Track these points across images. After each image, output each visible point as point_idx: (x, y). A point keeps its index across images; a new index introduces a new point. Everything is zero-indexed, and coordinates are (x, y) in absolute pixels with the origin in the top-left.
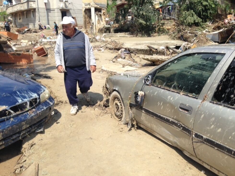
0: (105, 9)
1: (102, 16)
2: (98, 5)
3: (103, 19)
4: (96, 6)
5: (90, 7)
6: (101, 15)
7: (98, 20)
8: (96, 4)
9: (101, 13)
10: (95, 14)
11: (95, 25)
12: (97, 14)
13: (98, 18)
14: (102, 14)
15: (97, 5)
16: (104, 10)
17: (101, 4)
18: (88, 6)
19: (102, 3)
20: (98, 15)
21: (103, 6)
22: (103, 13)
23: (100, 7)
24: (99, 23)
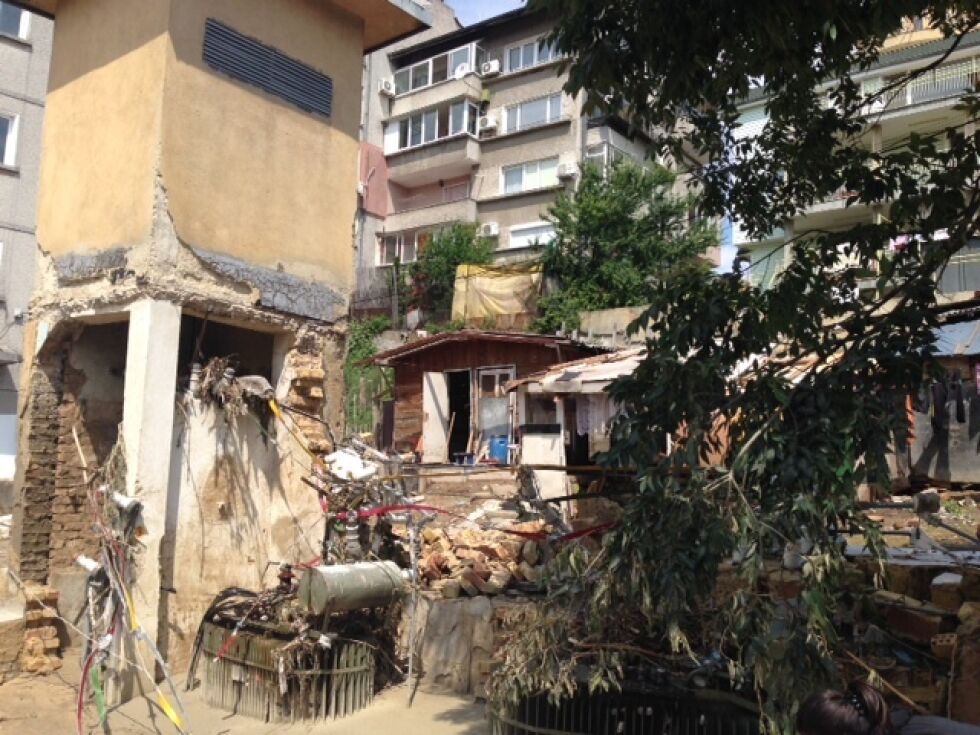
0: (330, 345)
1: (285, 424)
2: (243, 287)
3: (296, 463)
4: (208, 289)
5: (121, 300)
6: (261, 410)
7: (226, 465)
8: (208, 266)
9: (272, 378)
10: (182, 385)
11: (167, 544)
12: (211, 397)
13: (223, 439)
14: (283, 391)
15: (221, 278)
16: (307, 346)
17: (284, 284)
18: (102, 289)
19: (299, 271)
20: (220, 406)
21: (300, 307)
22: (302, 386)
23: (258, 304)
24: (225, 514)
